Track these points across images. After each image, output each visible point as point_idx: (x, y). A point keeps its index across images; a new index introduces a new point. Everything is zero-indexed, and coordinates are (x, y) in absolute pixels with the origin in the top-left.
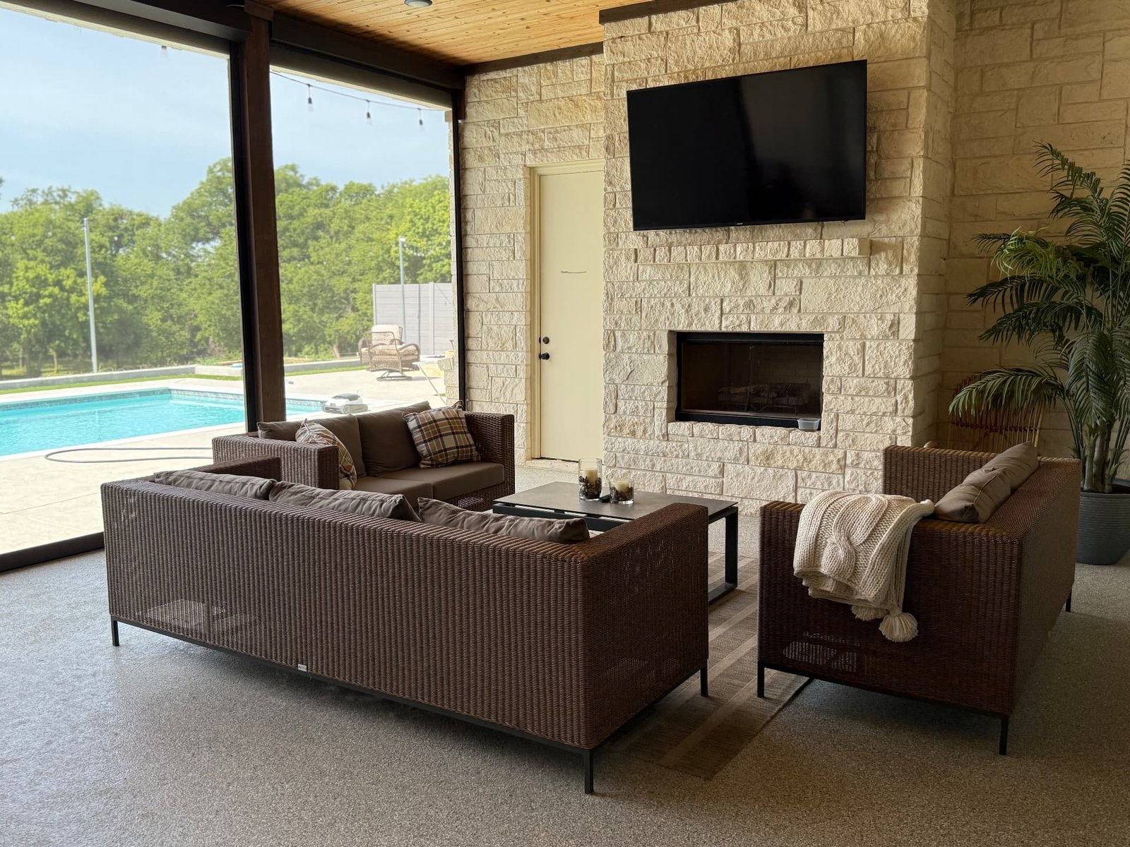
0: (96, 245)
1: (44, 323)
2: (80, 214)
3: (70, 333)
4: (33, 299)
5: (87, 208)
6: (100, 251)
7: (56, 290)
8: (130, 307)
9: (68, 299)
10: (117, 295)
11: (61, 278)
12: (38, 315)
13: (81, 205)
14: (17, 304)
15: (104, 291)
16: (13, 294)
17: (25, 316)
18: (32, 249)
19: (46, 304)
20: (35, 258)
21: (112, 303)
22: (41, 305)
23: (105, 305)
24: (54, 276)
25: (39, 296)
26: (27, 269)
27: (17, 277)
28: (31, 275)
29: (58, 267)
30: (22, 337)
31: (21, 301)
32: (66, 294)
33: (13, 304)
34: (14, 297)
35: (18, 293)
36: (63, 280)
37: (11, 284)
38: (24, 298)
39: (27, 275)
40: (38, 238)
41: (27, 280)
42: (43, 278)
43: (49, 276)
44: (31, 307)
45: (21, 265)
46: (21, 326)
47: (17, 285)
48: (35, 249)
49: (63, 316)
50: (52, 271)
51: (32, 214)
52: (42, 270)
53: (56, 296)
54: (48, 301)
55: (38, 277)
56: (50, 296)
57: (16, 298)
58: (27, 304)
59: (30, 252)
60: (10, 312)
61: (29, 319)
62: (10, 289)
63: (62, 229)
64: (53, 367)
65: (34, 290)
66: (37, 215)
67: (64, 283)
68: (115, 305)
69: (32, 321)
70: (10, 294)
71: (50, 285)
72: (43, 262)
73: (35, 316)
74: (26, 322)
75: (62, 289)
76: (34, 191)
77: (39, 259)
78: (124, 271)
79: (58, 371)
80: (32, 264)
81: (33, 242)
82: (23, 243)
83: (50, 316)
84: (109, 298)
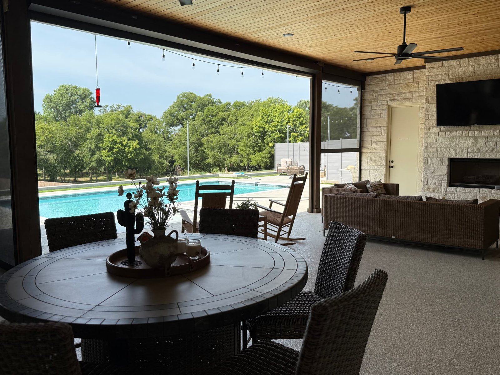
0: (135, 128)
1: (115, 159)
2: (125, 115)
3: (125, 163)
4: (111, 149)
5: (127, 114)
6: (136, 130)
7: (120, 146)
8: (148, 153)
9: (124, 149)
10: (142, 148)
11: (122, 141)
12: (113, 156)
13: (126, 111)
14: (105, 151)
15: (138, 146)
16: (104, 147)
17: (108, 156)
18: (111, 129)
19: (116, 151)
20: (112, 133)
21: (141, 151)
22: (114, 151)
23: (138, 152)
24: (119, 140)
25: (113, 148)
26: (109, 137)
27: (105, 141)
28: (111, 140)
29: (120, 136)
30: (106, 164)
31: (107, 150)
32: (124, 147)
33: (103, 151)
34: (104, 148)
35: (105, 147)
36: (122, 142)
37: (103, 143)
38: (108, 149)
39: (109, 140)
40: (113, 125)
41: (109, 141)
42: (115, 141)
43: (118, 140)
44: (110, 152)
45: (107, 135)
46: (106, 160)
47: (105, 144)
48: (112, 130)
49: (122, 156)
50: (118, 138)
51: (111, 115)
52: (115, 137)
53: (120, 148)
54: (117, 150)
55: (113, 140)
56: (118, 148)
57: (105, 149)
58: (109, 151)
59: (110, 131)
60: (102, 154)
61: (109, 157)
62: (103, 145)
63: (122, 121)
64: (116, 176)
65: (112, 146)
66: (113, 116)
67: (123, 143)
68: (142, 152)
69: (111, 158)
70: (102, 147)
71: (118, 144)
72: (115, 134)
73: (111, 156)
74: (108, 158)
75: (122, 145)
76: (107, 106)
77: (114, 133)
78: (145, 138)
79: (117, 178)
80: (111, 135)
81: (111, 126)
82: (108, 127)
83: (117, 156)
84: (140, 149)
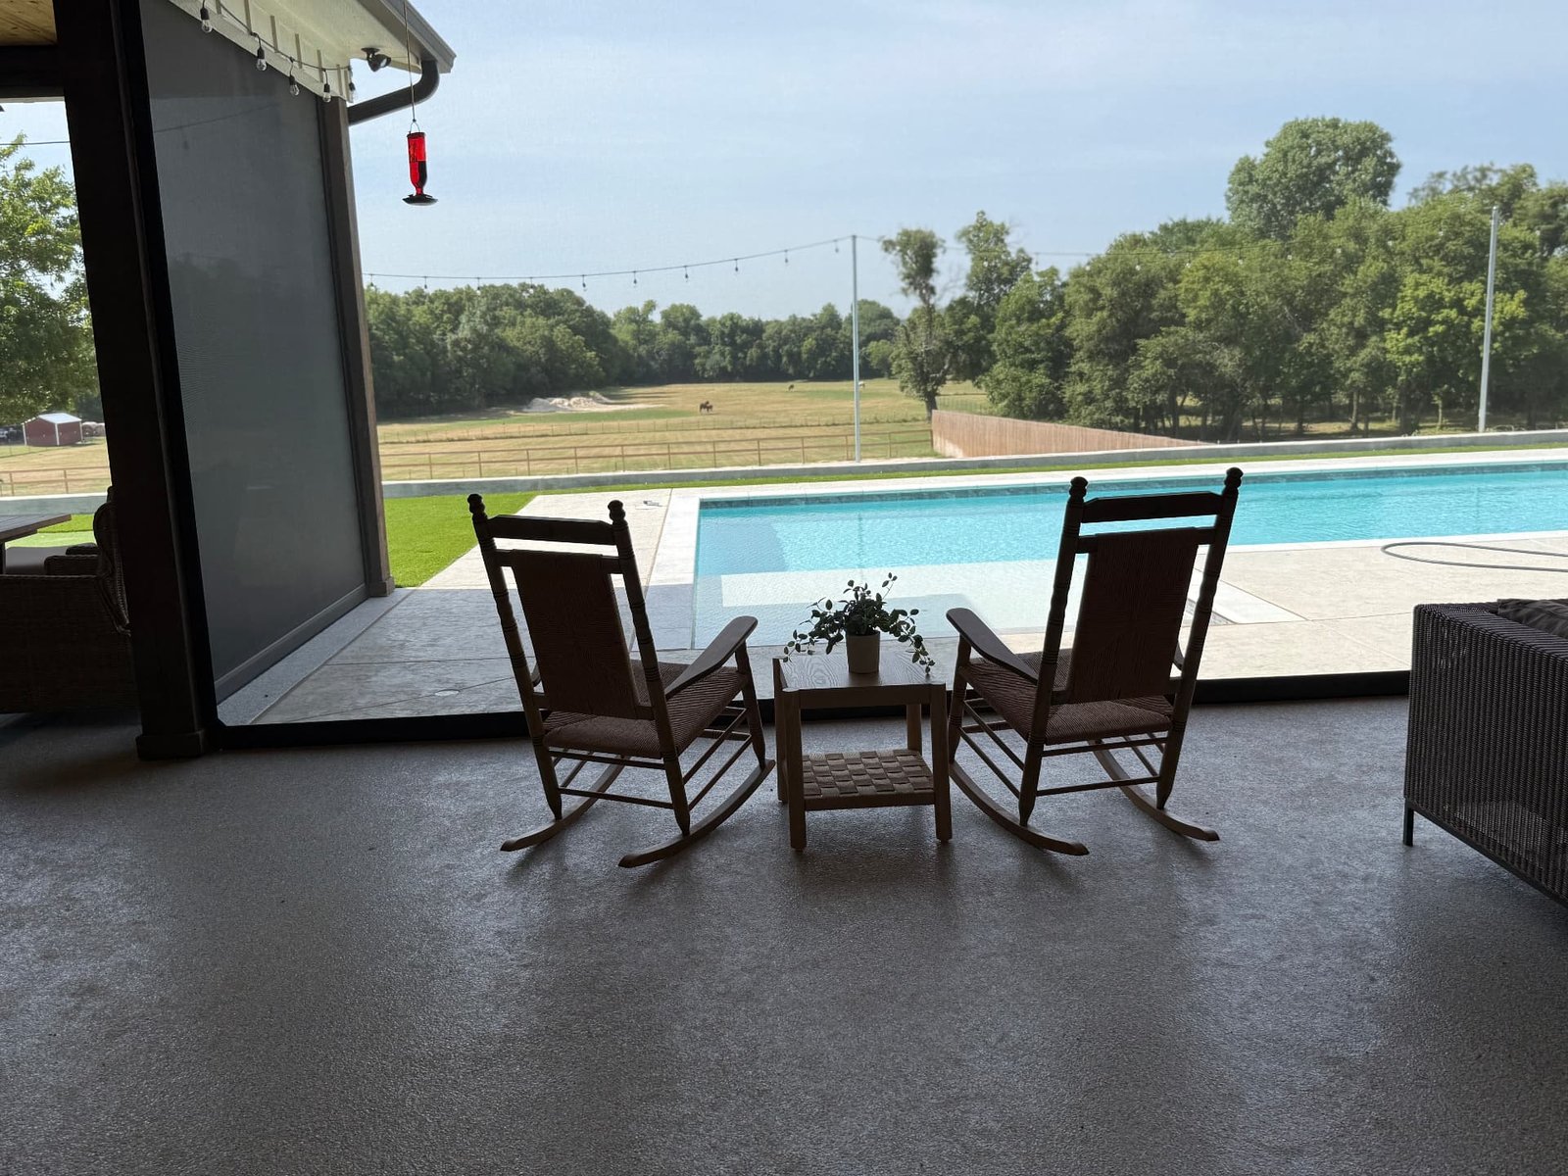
0: (1519, 245)
1: (1430, 359)
2: (1502, 201)
3: (1466, 374)
4: (1420, 327)
5: (1511, 195)
6: (1523, 254)
7: (1453, 313)
8: (1559, 335)
9: (1468, 325)
10: (1541, 318)
11: (1461, 295)
12: (1424, 349)
13: (1505, 188)
14: (1399, 334)
15: (1522, 313)
16: (1395, 320)
17: (1407, 351)
18: (1427, 257)
19: (1437, 334)
20: (1430, 270)
21: (1532, 330)
22: (1430, 334)
23: (1521, 332)
24: (1452, 293)
25: (1429, 323)
26: (1417, 285)
27: (1403, 297)
28: (1422, 293)
29: (1460, 280)
30: (1400, 378)
31: (1405, 330)
32: (1466, 318)
33: (1393, 334)
34: (1396, 324)
35: (1401, 318)
36: (1464, 300)
37: (1394, 307)
38: (1409, 326)
39: (1416, 293)
40: (1437, 241)
41: (1416, 300)
42: (1437, 297)
43: (1447, 293)
44: (1417, 338)
45: (1409, 280)
46: (1400, 364)
47: (1403, 308)
48: (1431, 258)
49: (1458, 350)
50: (1450, 287)
51: (1434, 208)
52: (1438, 285)
53: (1452, 321)
54: (1440, 328)
55: (1431, 295)
56: (1442, 323)
57: (1398, 327)
58: (1411, 334)
59: (1424, 261)
60: (1388, 345)
61: (1411, 354)
62: (1392, 314)
63: (1473, 225)
64: (1437, 421)
65: (1424, 314)
66: (1440, 208)
67: (1465, 303)
68: (1536, 333)
69: (1416, 356)
70: (1390, 321)
71: (1445, 307)
72: (1440, 274)
73: (1420, 350)
74: (1407, 359)
75: (1462, 311)
76: (1441, 175)
77: (1435, 271)
78: (1557, 281)
79: (1442, 427)
80: (1425, 278)
81: (1430, 247)
82: (1417, 249)
83: (1440, 351)
84: (1527, 323)
